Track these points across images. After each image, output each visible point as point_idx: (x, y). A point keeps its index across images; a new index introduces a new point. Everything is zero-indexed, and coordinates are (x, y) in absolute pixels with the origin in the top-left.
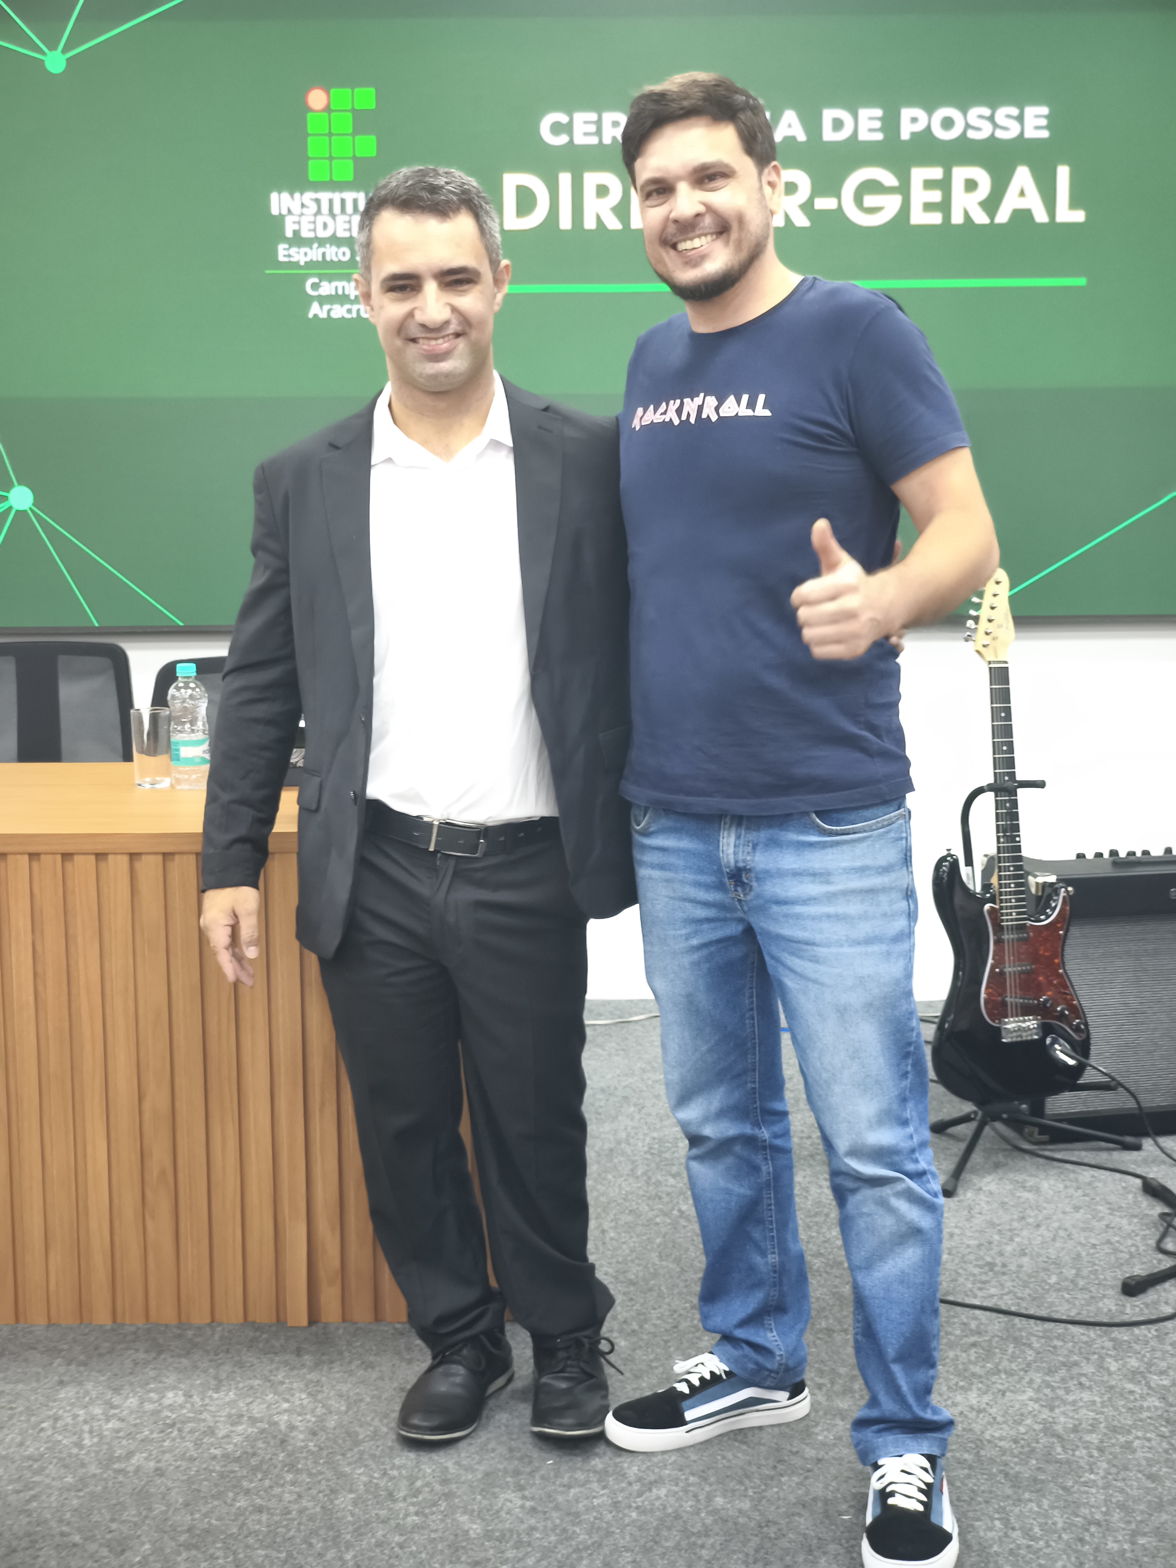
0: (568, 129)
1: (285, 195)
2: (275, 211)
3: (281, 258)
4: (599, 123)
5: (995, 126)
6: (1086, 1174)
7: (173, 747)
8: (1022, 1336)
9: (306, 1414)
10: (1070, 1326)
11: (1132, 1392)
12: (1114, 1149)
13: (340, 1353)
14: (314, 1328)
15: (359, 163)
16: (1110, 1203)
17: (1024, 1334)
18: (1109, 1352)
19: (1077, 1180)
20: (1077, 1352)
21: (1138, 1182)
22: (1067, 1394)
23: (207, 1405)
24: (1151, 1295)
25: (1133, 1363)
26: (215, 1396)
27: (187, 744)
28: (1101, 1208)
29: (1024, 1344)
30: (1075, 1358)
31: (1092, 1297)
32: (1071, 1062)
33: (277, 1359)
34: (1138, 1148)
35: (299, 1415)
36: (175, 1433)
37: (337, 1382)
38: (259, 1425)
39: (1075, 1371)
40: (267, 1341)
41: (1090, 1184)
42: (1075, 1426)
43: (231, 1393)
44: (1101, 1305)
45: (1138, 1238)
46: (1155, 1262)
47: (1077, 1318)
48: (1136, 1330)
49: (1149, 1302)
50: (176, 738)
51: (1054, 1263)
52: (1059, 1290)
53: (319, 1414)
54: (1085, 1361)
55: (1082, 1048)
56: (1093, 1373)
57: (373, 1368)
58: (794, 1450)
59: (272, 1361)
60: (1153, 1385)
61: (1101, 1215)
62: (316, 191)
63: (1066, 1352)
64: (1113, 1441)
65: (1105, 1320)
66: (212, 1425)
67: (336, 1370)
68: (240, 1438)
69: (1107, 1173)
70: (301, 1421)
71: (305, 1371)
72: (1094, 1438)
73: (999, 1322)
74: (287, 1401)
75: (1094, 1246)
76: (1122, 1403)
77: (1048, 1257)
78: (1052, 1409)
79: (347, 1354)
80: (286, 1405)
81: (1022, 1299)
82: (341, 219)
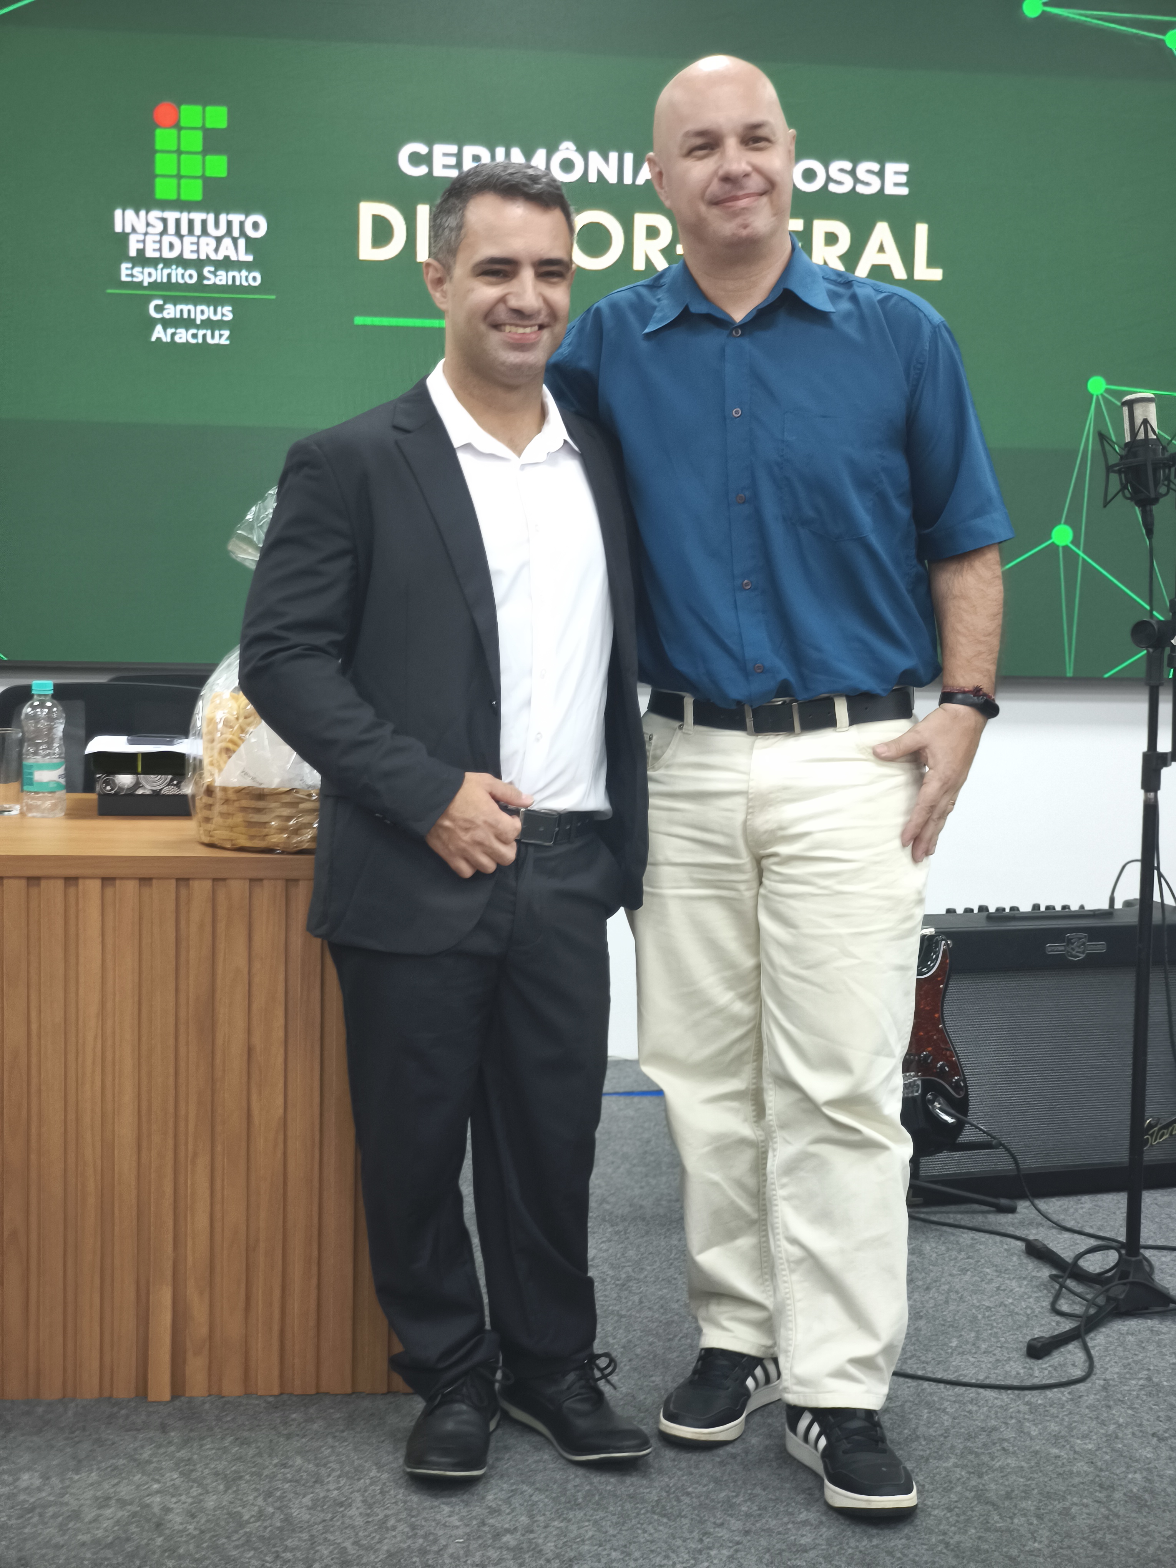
0: (427, 160)
1: (130, 213)
2: (118, 228)
3: (124, 278)
4: (459, 156)
5: (857, 180)
6: (966, 1237)
7: (25, 770)
8: (934, 1401)
9: (180, 1495)
10: (981, 1390)
11: (1058, 1457)
12: (989, 1212)
13: (210, 1429)
14: (177, 1403)
15: (209, 183)
16: (996, 1266)
17: (936, 1399)
18: (1027, 1416)
19: (958, 1243)
20: (993, 1416)
21: (1021, 1245)
22: (993, 1459)
23: (68, 1487)
24: (1056, 1357)
25: (1053, 1427)
26: (77, 1477)
27: (41, 767)
28: (988, 1270)
29: (938, 1409)
30: (993, 1423)
31: (998, 1360)
32: (949, 1120)
33: (141, 1436)
34: (1012, 1210)
35: (173, 1496)
36: (35, 1519)
37: (211, 1459)
38: (129, 1507)
39: (995, 1436)
40: (127, 1417)
41: (972, 1246)
42: (1007, 1493)
43: (93, 1474)
44: (1007, 1368)
45: (1031, 1300)
46: (1054, 1324)
47: (987, 1382)
48: (1049, 1393)
49: (1056, 1364)
50: (29, 761)
51: (952, 1326)
52: (963, 1353)
53: (195, 1494)
54: (1003, 1425)
55: (960, 1106)
56: (1015, 1438)
57: (249, 1444)
58: (718, 1522)
59: (135, 1439)
60: (1077, 1449)
61: (989, 1277)
62: (163, 210)
63: (982, 1417)
64: (1050, 1507)
65: (1016, 1383)
66: (76, 1508)
67: (208, 1446)
68: (110, 1522)
69: (987, 1236)
70: (176, 1503)
71: (173, 1448)
72: (1029, 1505)
73: (909, 1387)
74: (158, 1481)
75: (988, 1308)
76: (1051, 1468)
77: (944, 1320)
78: (980, 1476)
79: (217, 1430)
80: (156, 1486)
81: (927, 1363)
82: (188, 240)
